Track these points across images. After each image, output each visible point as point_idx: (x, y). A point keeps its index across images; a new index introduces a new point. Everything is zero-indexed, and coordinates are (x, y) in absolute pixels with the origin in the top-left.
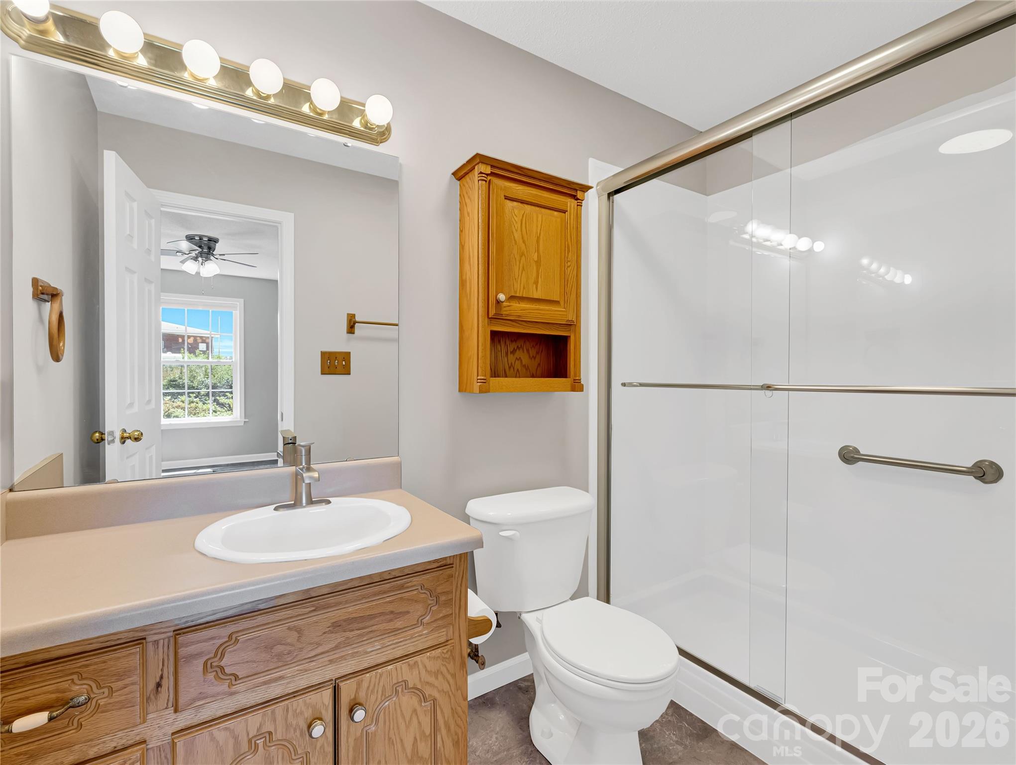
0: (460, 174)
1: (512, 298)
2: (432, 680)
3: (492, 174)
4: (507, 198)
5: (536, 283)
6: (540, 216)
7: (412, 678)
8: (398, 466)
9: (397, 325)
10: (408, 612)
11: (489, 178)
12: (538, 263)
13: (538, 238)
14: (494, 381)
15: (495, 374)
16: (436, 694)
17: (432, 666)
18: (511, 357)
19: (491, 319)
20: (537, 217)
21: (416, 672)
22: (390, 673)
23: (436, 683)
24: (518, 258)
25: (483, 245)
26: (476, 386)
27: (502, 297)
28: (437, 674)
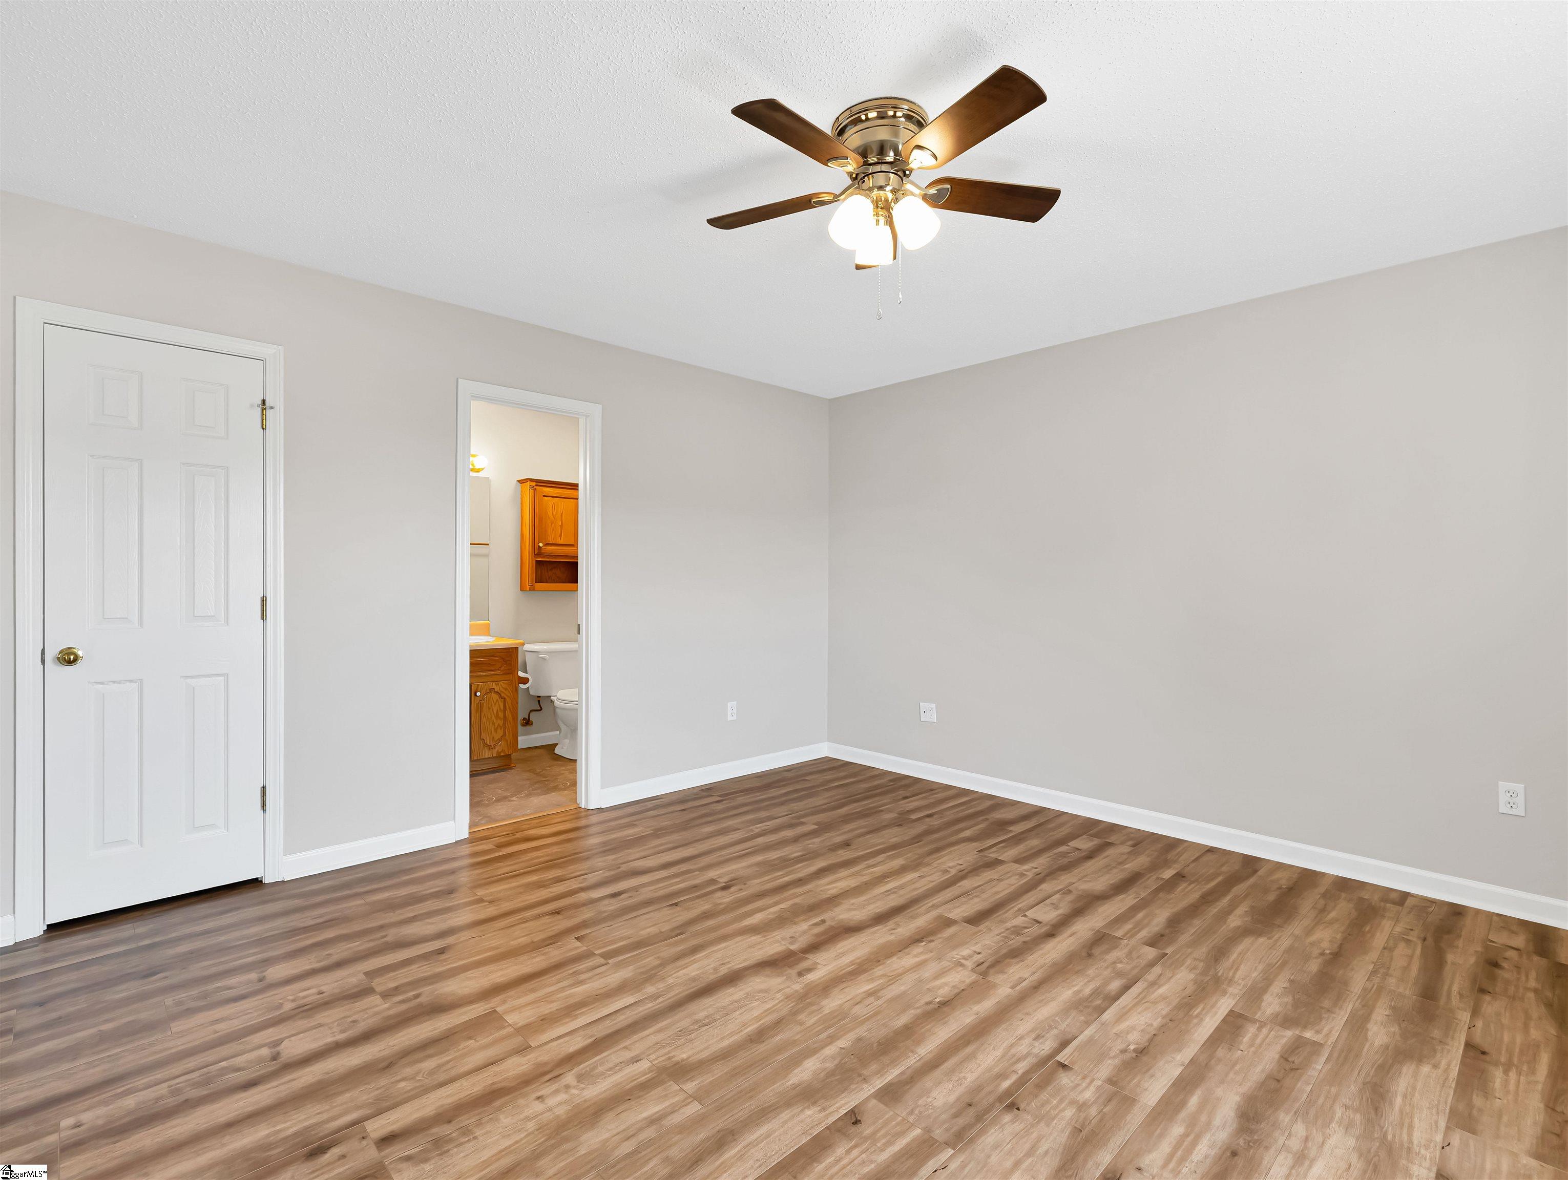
0: (521, 482)
1: (547, 544)
2: (504, 691)
3: (536, 485)
4: (544, 496)
5: (561, 536)
6: (563, 503)
7: (497, 689)
8: (489, 625)
9: (488, 545)
10: (495, 665)
11: (535, 487)
12: (562, 526)
13: (562, 514)
14: (538, 585)
15: (539, 580)
16: (505, 696)
17: (504, 686)
18: (550, 572)
19: (536, 555)
20: (561, 504)
21: (498, 686)
22: (488, 684)
23: (505, 692)
24: (550, 524)
25: (532, 519)
26: (528, 587)
27: (541, 545)
28: (506, 689)
